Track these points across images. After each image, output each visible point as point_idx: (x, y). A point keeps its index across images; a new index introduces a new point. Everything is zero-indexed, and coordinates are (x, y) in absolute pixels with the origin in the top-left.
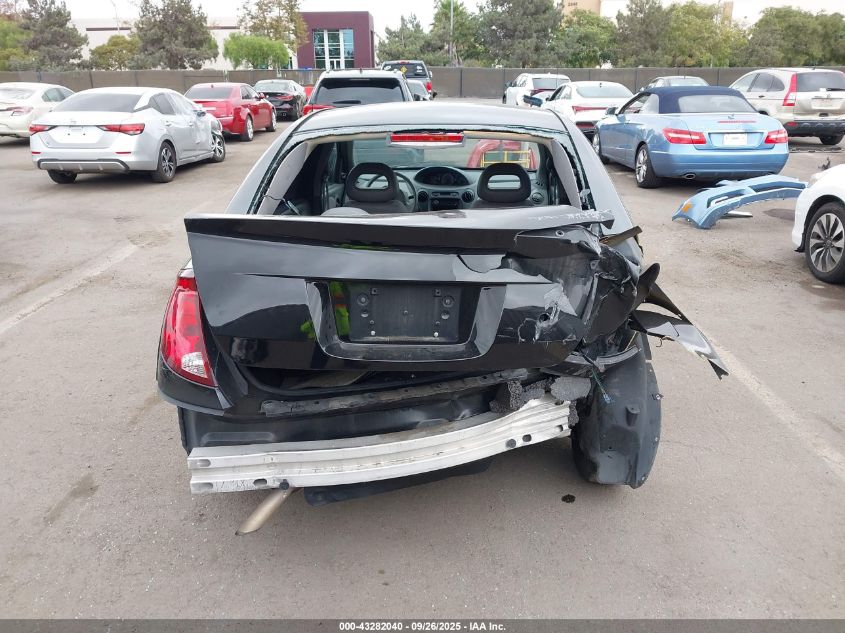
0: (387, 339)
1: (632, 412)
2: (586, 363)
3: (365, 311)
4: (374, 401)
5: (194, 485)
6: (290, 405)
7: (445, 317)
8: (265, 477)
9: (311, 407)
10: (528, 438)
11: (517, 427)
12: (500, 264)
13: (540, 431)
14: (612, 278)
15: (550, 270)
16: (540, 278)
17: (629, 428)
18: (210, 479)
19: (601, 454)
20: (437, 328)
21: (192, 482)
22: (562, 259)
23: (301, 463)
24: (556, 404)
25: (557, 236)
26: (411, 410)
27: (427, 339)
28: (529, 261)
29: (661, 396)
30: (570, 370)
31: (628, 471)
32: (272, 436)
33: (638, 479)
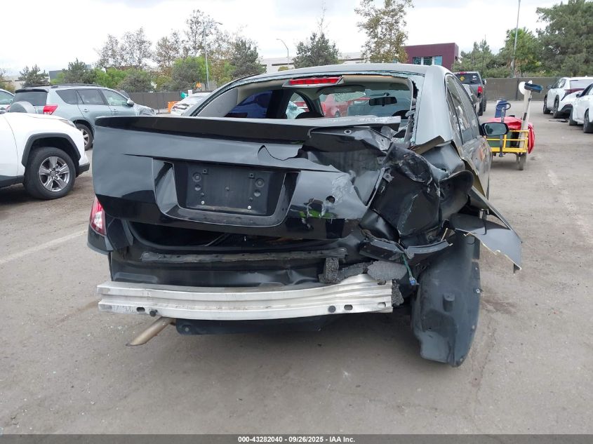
0: (213, 208)
1: (449, 299)
2: (398, 250)
3: (197, 185)
4: (217, 259)
5: (101, 305)
6: (160, 256)
7: (257, 195)
8: (144, 307)
9: (175, 259)
10: (349, 307)
11: (341, 298)
12: (297, 154)
13: (362, 304)
14: (420, 180)
15: (342, 162)
16: (331, 168)
17: (447, 313)
18: (112, 302)
19: (423, 333)
20: (251, 203)
21: (99, 303)
22: (351, 153)
23: (168, 300)
24: (379, 284)
25: (345, 133)
26: (256, 273)
27: (243, 210)
28: (324, 153)
29: (481, 291)
30: (386, 255)
31: (448, 351)
32: (156, 279)
33: (456, 359)
